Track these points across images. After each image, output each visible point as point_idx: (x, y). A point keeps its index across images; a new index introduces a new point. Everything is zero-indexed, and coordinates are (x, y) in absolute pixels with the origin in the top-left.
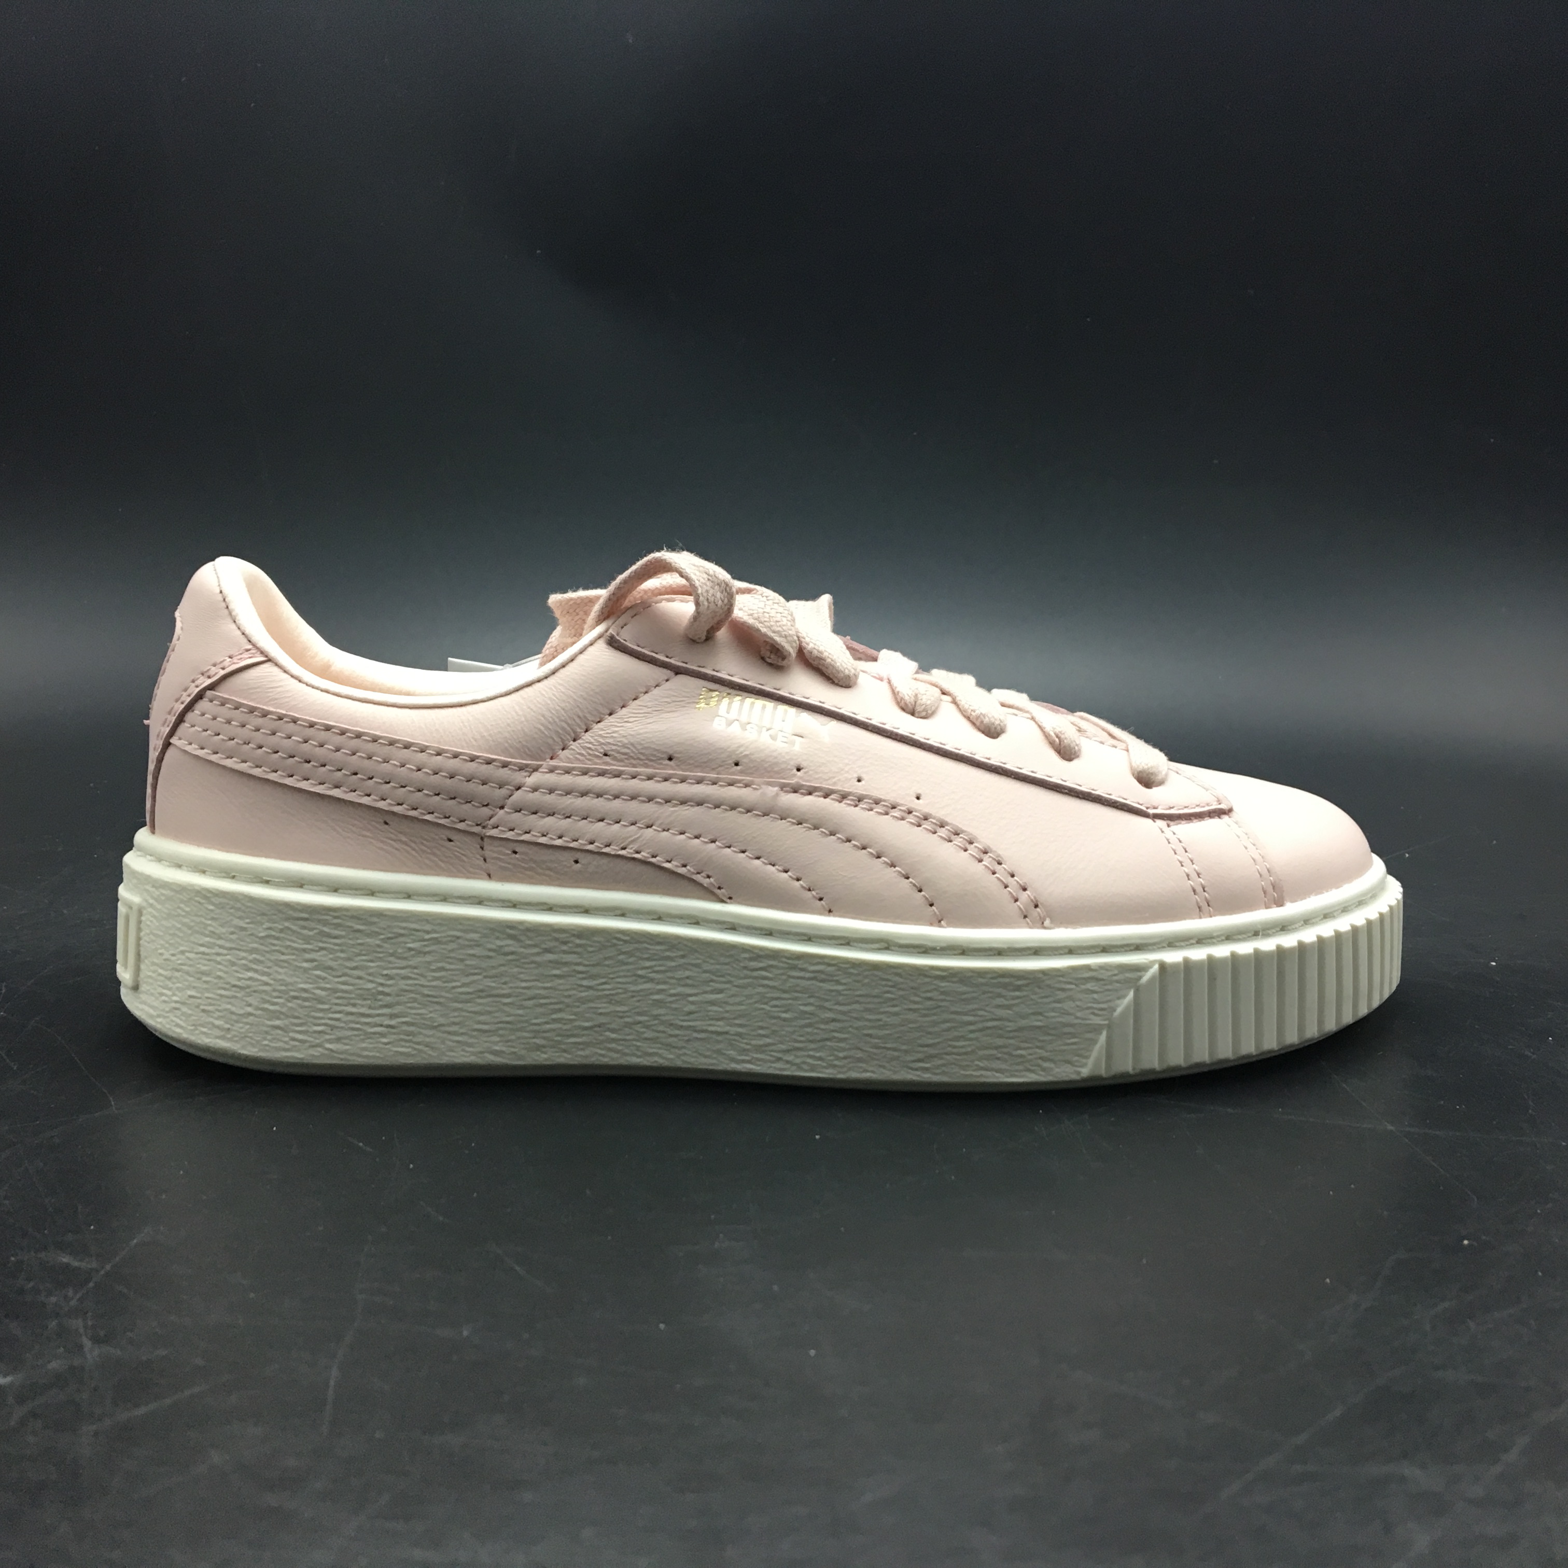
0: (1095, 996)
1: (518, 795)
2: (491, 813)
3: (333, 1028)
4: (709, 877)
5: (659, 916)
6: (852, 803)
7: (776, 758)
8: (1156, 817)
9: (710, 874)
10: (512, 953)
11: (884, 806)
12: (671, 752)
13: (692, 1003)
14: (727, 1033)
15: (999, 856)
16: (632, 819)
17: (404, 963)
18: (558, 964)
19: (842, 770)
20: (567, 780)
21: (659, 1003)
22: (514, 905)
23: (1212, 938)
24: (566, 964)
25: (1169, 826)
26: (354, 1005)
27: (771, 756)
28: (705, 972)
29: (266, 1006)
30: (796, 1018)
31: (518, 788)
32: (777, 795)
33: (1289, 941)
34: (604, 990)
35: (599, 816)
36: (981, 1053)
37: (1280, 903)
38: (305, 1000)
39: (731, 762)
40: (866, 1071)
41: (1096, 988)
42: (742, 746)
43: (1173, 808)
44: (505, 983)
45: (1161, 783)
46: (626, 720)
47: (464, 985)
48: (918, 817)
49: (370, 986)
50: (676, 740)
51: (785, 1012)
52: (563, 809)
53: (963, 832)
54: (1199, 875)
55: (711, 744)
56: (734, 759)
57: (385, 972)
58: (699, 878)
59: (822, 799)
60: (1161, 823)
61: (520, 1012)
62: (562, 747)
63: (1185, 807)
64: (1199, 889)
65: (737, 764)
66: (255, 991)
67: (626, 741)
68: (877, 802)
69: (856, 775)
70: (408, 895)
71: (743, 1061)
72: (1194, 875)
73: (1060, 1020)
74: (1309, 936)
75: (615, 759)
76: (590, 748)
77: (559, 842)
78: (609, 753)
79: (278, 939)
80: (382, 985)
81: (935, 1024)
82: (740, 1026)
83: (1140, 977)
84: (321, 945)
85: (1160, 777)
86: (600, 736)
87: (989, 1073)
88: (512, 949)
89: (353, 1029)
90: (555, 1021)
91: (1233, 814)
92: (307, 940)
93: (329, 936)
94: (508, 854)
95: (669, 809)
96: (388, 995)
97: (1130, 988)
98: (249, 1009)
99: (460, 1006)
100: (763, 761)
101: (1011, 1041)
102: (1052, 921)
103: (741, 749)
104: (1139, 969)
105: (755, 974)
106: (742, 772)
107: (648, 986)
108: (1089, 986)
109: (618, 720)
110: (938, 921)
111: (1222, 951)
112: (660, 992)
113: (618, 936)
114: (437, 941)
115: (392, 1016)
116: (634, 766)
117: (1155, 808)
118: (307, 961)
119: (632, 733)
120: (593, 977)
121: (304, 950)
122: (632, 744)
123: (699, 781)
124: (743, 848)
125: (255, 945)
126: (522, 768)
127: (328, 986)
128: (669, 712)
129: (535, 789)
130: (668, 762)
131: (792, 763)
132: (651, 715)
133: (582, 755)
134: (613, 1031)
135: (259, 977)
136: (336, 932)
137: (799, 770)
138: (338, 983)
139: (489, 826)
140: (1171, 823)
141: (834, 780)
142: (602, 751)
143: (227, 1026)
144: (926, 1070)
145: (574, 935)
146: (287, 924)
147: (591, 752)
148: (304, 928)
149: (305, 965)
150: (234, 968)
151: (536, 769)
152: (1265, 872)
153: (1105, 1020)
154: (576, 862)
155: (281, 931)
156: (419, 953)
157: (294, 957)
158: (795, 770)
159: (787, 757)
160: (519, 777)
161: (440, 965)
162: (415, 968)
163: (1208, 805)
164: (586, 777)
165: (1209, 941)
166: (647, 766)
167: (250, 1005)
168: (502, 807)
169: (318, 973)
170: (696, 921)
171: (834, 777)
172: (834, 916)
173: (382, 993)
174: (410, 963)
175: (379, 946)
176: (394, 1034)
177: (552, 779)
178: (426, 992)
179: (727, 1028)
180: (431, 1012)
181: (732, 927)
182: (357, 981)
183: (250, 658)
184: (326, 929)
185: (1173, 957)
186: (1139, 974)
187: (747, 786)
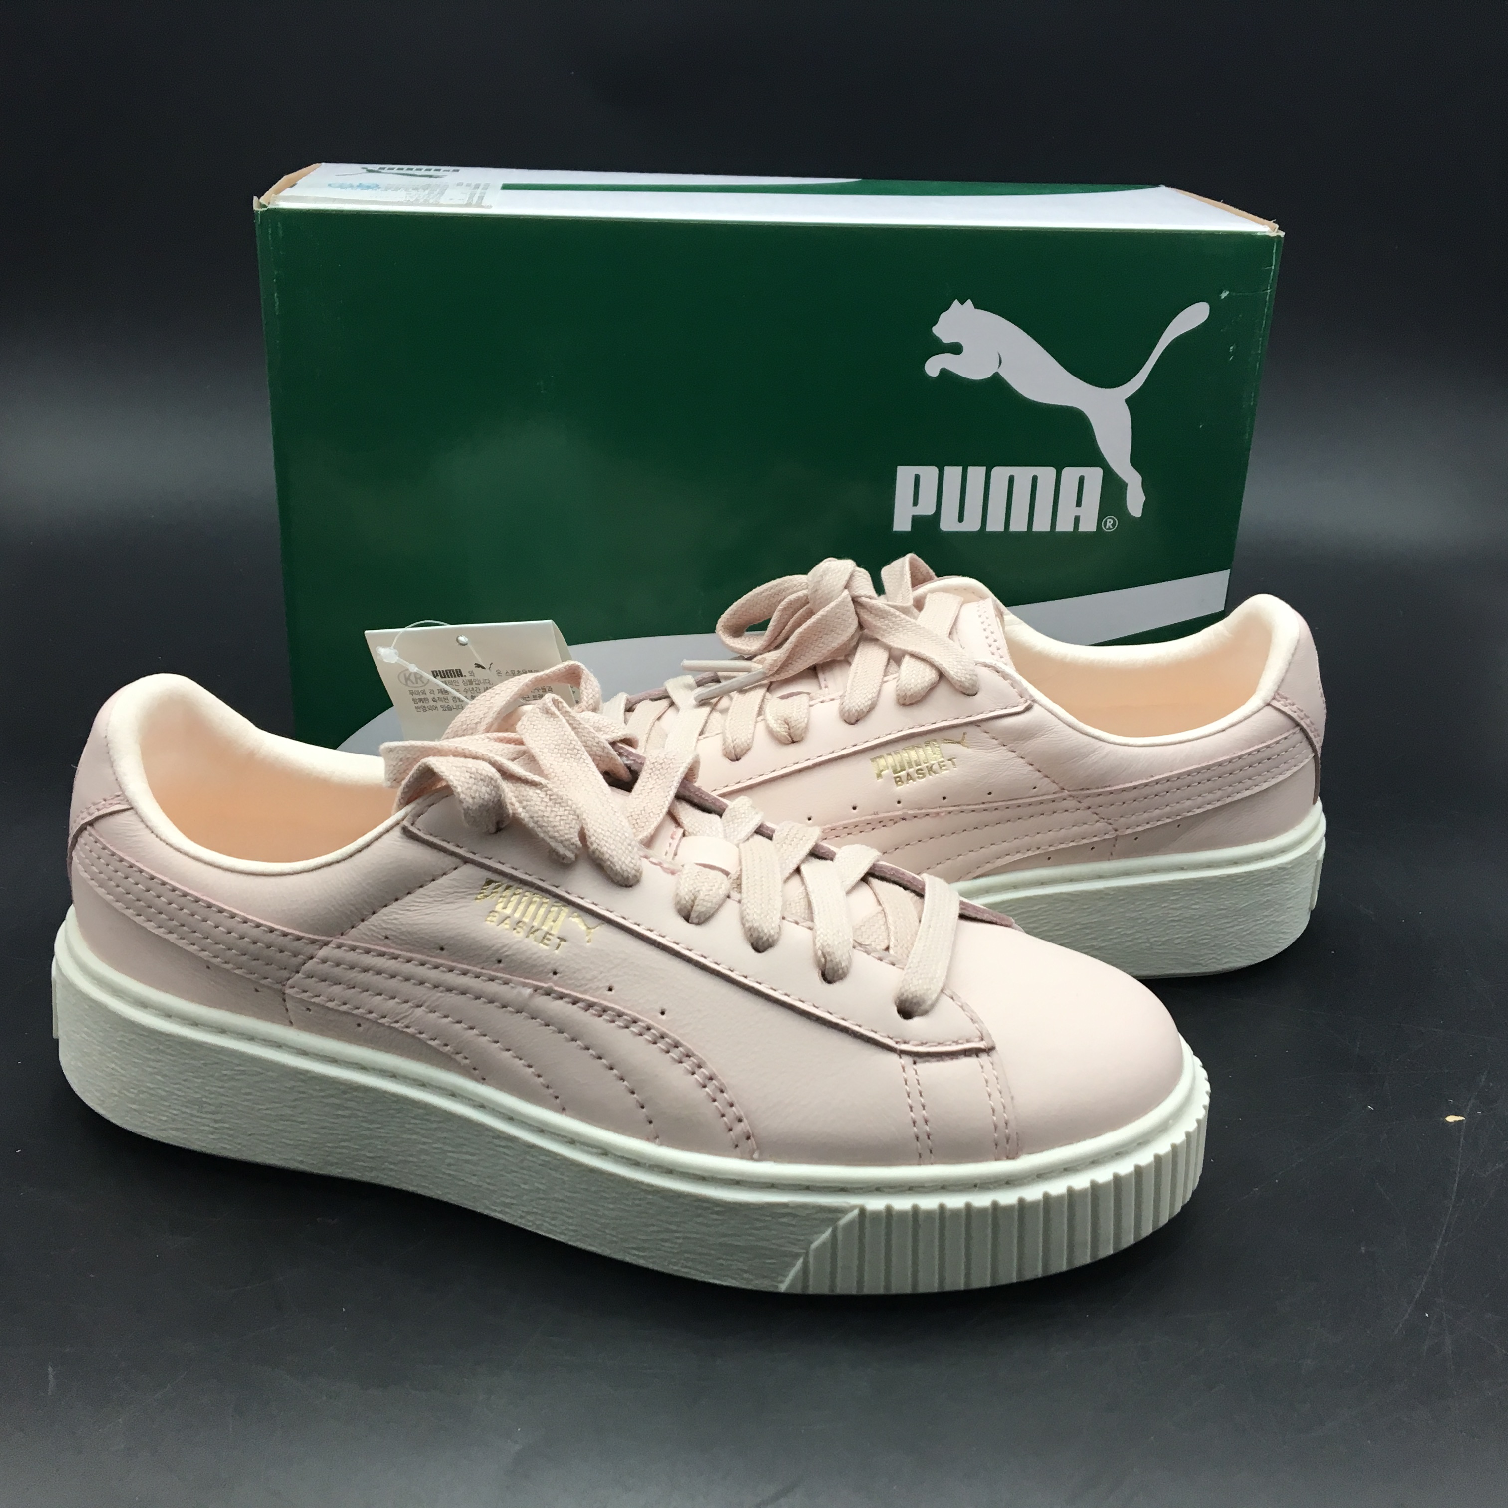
0: (791, 1228)
1: (310, 965)
2: (288, 976)
3: (174, 1120)
4: (466, 1058)
5: (422, 1084)
6: (597, 1013)
7: (535, 960)
8: (902, 1053)
9: (467, 1056)
10: (303, 1092)
11: (625, 1020)
12: (442, 945)
13: (451, 1158)
14: (480, 1186)
15: (722, 1084)
16: (404, 998)
17: (221, 1084)
18: (339, 1107)
19: (596, 978)
20: (352, 957)
21: (422, 1151)
22: (303, 1053)
23: (923, 1187)
24: (347, 1108)
25: (915, 1063)
26: (187, 1107)
27: (531, 958)
28: (459, 1137)
29: (125, 1092)
30: (530, 1191)
31: (312, 958)
32: (531, 996)
33: (1008, 1198)
34: (380, 1132)
35: (378, 992)
36: (686, 1255)
37: (1012, 1156)
38: (152, 1095)
39: (494, 959)
40: (590, 1245)
41: (794, 1223)
42: (504, 946)
43: (926, 1043)
44: (301, 1113)
45: (925, 1013)
46: (408, 908)
47: (267, 1109)
48: (654, 1034)
49: (198, 1096)
50: (448, 934)
51: (525, 1184)
52: (349, 980)
53: (694, 1055)
54: (926, 1121)
55: (478, 941)
56: (498, 957)
57: (207, 1088)
58: (459, 1057)
59: (570, 1005)
60: (906, 1060)
61: (315, 1136)
62: (350, 926)
63: (939, 1044)
64: (923, 1137)
65: (500, 962)
66: (118, 1079)
67: (404, 929)
68: (620, 1015)
69: (608, 985)
70: (222, 1030)
71: (495, 1211)
72: (920, 1122)
73: (756, 1243)
74: (1033, 1193)
75: (394, 942)
76: (373, 931)
77: (344, 1008)
78: (390, 937)
79: (128, 1045)
80: (206, 1097)
81: (647, 1225)
82: (489, 1184)
83: (839, 1219)
84: (159, 1057)
85: (923, 1007)
86: (384, 921)
87: (693, 1272)
88: (301, 1089)
89: (189, 1124)
90: (343, 1147)
91: (993, 1053)
92: (150, 1052)
93: (163, 1052)
94: (302, 1010)
95: (438, 994)
96: (210, 1104)
97: (828, 1226)
98: (115, 1092)
99: (268, 1123)
100: (522, 962)
101: (713, 1252)
102: (761, 1154)
103: (505, 949)
104: (840, 1211)
105: (498, 1149)
106: (503, 970)
107: (415, 1137)
108: (785, 1220)
109: (401, 907)
110: (654, 1138)
111: (929, 1203)
112: (424, 1144)
113: (387, 1096)
114: (243, 1072)
115: (216, 1121)
116: (411, 951)
117: (905, 1042)
118: (150, 1067)
119: (411, 922)
120: (371, 1122)
121: (148, 1059)
122: (409, 932)
123: (465, 973)
124: (496, 1039)
125: (115, 1046)
126: (313, 942)
127: (167, 1089)
128: (448, 903)
129: (324, 961)
130: (439, 951)
131: (549, 967)
132: (431, 905)
133: (367, 935)
134: (391, 1163)
135: (120, 1070)
136: (169, 1051)
137: (555, 973)
138: (174, 1088)
139: (287, 986)
140: (918, 1060)
141: (587, 987)
142: (384, 934)
143: (102, 1098)
144: (638, 1256)
145: (351, 1088)
146: (134, 1036)
147: (375, 934)
148: (146, 1042)
149: (149, 1069)
150: (104, 1057)
151: (326, 944)
152: (1002, 1124)
153: (803, 1249)
154: (359, 1025)
155: (131, 1040)
156: (232, 1079)
157: (140, 1061)
158: (551, 974)
159: (546, 961)
160: (310, 949)
161: (248, 1090)
162: (230, 1089)
163: (968, 1041)
164: (368, 956)
165: (920, 1189)
166: (423, 954)
167: (114, 1088)
168: (298, 972)
169: (159, 1077)
170: (453, 1094)
171: (587, 985)
172: (566, 1115)
173: (206, 1102)
174: (226, 1085)
175: (200, 1067)
176: (218, 1133)
177: (339, 954)
178: (240, 1108)
179: (480, 1183)
180: (245, 1123)
181: (481, 1105)
182: (188, 1090)
183: (119, 804)
184: (161, 1047)
185: (876, 1204)
186: (839, 1215)
187: (506, 983)
